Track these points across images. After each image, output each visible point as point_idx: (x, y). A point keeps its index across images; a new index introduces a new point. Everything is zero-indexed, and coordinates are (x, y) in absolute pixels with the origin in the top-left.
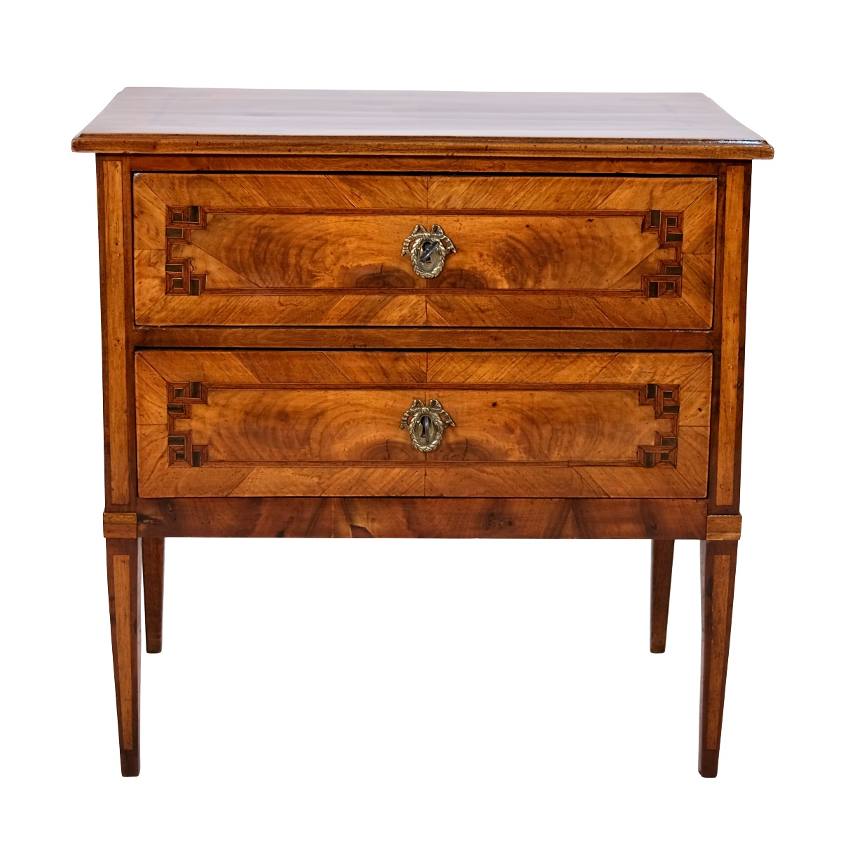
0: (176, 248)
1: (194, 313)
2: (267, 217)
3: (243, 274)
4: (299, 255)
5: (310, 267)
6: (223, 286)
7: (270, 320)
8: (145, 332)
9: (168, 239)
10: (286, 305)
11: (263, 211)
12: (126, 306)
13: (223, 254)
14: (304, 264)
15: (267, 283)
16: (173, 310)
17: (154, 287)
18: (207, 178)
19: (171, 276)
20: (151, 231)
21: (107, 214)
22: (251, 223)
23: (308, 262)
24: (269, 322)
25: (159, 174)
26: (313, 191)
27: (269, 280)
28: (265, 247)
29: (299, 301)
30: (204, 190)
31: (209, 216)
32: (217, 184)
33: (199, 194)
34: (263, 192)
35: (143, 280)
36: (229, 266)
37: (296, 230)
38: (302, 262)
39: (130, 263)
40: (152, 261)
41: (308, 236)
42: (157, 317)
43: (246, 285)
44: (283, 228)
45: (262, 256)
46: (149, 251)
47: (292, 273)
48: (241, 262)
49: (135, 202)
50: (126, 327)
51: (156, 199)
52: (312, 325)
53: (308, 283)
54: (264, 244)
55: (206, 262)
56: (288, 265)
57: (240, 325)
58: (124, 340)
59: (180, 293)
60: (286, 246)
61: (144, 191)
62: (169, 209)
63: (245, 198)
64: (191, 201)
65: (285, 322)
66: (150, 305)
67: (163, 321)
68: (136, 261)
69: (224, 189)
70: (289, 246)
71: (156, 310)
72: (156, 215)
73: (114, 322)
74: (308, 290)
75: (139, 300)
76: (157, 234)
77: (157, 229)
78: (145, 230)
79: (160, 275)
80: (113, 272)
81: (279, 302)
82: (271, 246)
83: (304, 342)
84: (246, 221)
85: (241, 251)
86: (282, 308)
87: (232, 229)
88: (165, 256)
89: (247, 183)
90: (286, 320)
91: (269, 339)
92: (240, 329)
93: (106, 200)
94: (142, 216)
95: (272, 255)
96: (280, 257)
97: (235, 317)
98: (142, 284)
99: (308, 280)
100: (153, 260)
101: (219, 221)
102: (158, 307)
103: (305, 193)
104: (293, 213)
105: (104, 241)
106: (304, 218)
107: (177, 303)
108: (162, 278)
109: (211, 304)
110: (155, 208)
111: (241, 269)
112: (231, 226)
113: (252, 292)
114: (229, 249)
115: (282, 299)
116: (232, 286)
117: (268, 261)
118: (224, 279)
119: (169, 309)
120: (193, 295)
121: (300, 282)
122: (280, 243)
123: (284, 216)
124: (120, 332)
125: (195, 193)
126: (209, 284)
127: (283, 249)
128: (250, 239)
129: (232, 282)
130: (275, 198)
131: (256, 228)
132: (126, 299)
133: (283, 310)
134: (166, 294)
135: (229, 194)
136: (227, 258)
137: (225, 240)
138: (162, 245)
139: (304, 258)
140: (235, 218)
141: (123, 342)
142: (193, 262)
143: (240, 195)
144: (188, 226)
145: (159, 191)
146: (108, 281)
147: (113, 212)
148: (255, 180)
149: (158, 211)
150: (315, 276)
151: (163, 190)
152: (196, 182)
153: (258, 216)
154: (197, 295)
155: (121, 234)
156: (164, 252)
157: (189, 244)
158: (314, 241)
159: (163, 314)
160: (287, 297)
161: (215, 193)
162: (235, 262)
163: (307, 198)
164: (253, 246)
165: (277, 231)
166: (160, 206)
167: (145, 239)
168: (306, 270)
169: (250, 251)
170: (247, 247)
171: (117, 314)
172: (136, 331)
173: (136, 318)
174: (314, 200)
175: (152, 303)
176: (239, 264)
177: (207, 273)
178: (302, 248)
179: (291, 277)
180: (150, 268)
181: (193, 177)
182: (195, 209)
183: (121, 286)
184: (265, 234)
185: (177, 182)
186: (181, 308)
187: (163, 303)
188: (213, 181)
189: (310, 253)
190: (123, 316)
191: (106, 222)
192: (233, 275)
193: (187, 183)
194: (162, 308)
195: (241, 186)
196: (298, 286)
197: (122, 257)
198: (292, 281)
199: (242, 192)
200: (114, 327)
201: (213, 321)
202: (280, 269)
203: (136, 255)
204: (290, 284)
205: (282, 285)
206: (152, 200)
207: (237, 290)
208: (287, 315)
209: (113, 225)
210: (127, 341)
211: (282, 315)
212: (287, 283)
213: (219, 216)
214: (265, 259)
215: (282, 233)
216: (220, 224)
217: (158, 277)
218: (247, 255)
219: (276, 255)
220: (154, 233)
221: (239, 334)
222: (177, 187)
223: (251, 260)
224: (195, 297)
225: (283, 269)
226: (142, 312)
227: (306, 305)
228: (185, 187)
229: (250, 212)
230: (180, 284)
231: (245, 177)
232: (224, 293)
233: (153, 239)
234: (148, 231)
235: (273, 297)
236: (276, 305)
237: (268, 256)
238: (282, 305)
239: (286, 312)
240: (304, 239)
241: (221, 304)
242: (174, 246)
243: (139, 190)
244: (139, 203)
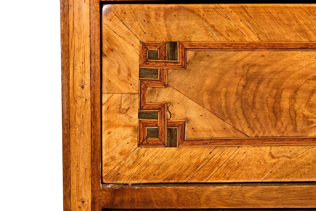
0: (151, 91)
1: (171, 167)
2: (255, 53)
3: (229, 121)
4: (293, 98)
5: (306, 113)
6: (205, 135)
7: (259, 176)
8: (114, 192)
9: (141, 81)
10: (278, 158)
11: (252, 47)
12: (92, 160)
13: (205, 98)
14: (299, 108)
15: (256, 132)
16: (147, 165)
17: (125, 138)
18: (188, 9)
19: (145, 125)
20: (122, 72)
21: (71, 52)
22: (238, 61)
23: (303, 105)
24: (258, 178)
25: (132, 5)
26: (309, 22)
27: (259, 129)
28: (255, 89)
29: (293, 152)
30: (184, 23)
31: (190, 54)
32: (199, 15)
33: (178, 28)
34: (252, 24)
35: (112, 130)
36: (212, 112)
37: (290, 69)
38: (297, 106)
39: (98, 109)
40: (123, 107)
41: (304, 76)
42: (128, 173)
43: (232, 135)
44: (275, 66)
45: (250, 99)
46: (120, 95)
47: (284, 118)
48: (226, 107)
49: (104, 37)
50: (92, 185)
51: (128, 34)
52: (307, 180)
53: (303, 131)
54: (252, 86)
55: (186, 107)
56: (281, 111)
57: (225, 181)
58: (90, 201)
59: (156, 145)
60: (279, 88)
61: (115, 25)
62: (144, 46)
63: (231, 31)
64: (169, 35)
65: (277, 178)
66: (120, 159)
67: (135, 178)
68: (104, 108)
69: (206, 21)
70: (282, 88)
71: (127, 165)
72: (127, 52)
73: (78, 180)
74: (303, 139)
75: (108, 153)
76: (130, 75)
77: (129, 69)
78: (115, 71)
79: (132, 124)
80: (78, 120)
81: (270, 153)
82: (261, 87)
83: (300, 202)
84: (231, 59)
85: (227, 93)
86: (274, 161)
87: (216, 68)
88: (138, 101)
89: (234, 14)
90: (278, 175)
91: (259, 198)
92: (225, 186)
93: (71, 36)
94: (112, 54)
95: (262, 98)
96: (271, 101)
97: (218, 172)
98: (111, 134)
99: (304, 127)
100: (125, 106)
101: (201, 58)
102: (130, 161)
103: (300, 25)
104: (287, 49)
105: (68, 84)
106: (299, 54)
107: (152, 157)
108: (134, 127)
109: (190, 157)
110: (128, 45)
111: (226, 116)
112: (215, 65)
113: (239, 142)
114: (213, 92)
115: (274, 150)
116: (215, 135)
117: (257, 105)
118: (206, 127)
119: (142, 164)
120: (171, 146)
121: (295, 130)
122: (271, 84)
123: (276, 52)
124: (85, 192)
125: (173, 26)
126: (189, 134)
127: (275, 91)
128: (237, 80)
129: (215, 131)
130: (265, 31)
131: (243, 67)
132: (93, 153)
133: (275, 164)
134: (139, 146)
135: (213, 27)
136: (210, 103)
137: (208, 82)
138: (135, 89)
139: (299, 101)
140: (219, 55)
141: (88, 203)
142: (170, 108)
143: (225, 29)
144: (165, 65)
145: (132, 25)
146: (72, 132)
147: (79, 49)
148: (242, 10)
149: (130, 48)
150: (312, 123)
151: (136, 24)
152: (174, 13)
153: (246, 53)
154: (176, 147)
155: (88, 75)
156: (137, 96)
157: (166, 86)
158: (311, 81)
159: (135, 170)
160: (280, 148)
161: (197, 26)
162: (220, 107)
163: (302, 31)
164: (241, 88)
165: (268, 70)
166: (133, 43)
167: (115, 81)
168: (301, 115)
169: (237, 94)
170: (233, 89)
171: (82, 170)
172: (104, 190)
173: (104, 175)
174: (310, 33)
175: (122, 157)
176: (224, 110)
177: (187, 120)
178: (296, 90)
179: (284, 125)
180: (121, 116)
181: (172, 8)
182: (174, 45)
183: (87, 137)
184: (254, 73)
185: (152, 14)
186: (156, 162)
187: (135, 156)
188: (194, 12)
189: (306, 95)
190: (89, 173)
191: (71, 61)
192: (217, 122)
193: (165, 15)
194: (134, 162)
195: (226, 17)
196: (292, 135)
197: (89, 103)
198: (286, 128)
199: (227, 25)
200: (78, 186)
201: (193, 177)
202: (272, 114)
203: (104, 100)
204: (283, 133)
205: (274, 133)
206: (124, 35)
207: (221, 140)
208: (280, 168)
209: (79, 64)
210: (93, 203)
211: (274, 170)
212: (279, 131)
213: (201, 53)
214: (254, 103)
215: (275, 72)
216: (202, 63)
217: (130, 126)
218: (233, 98)
219: (267, 98)
220: (126, 74)
221: (224, 193)
222: (153, 20)
223: (238, 104)
224: (173, 149)
225: (275, 115)
226: (110, 168)
227: (301, 157)
228: (162, 19)
229: (236, 47)
230: (155, 133)
231: (230, 7)
232: (206, 144)
233: (125, 81)
234: (119, 71)
235: (263, 148)
236: (267, 157)
237: (258, 99)
238: (273, 157)
239: (278, 166)
240: (299, 79)
241: (203, 157)
242: (149, 89)
243: (110, 23)
244: (109, 39)
